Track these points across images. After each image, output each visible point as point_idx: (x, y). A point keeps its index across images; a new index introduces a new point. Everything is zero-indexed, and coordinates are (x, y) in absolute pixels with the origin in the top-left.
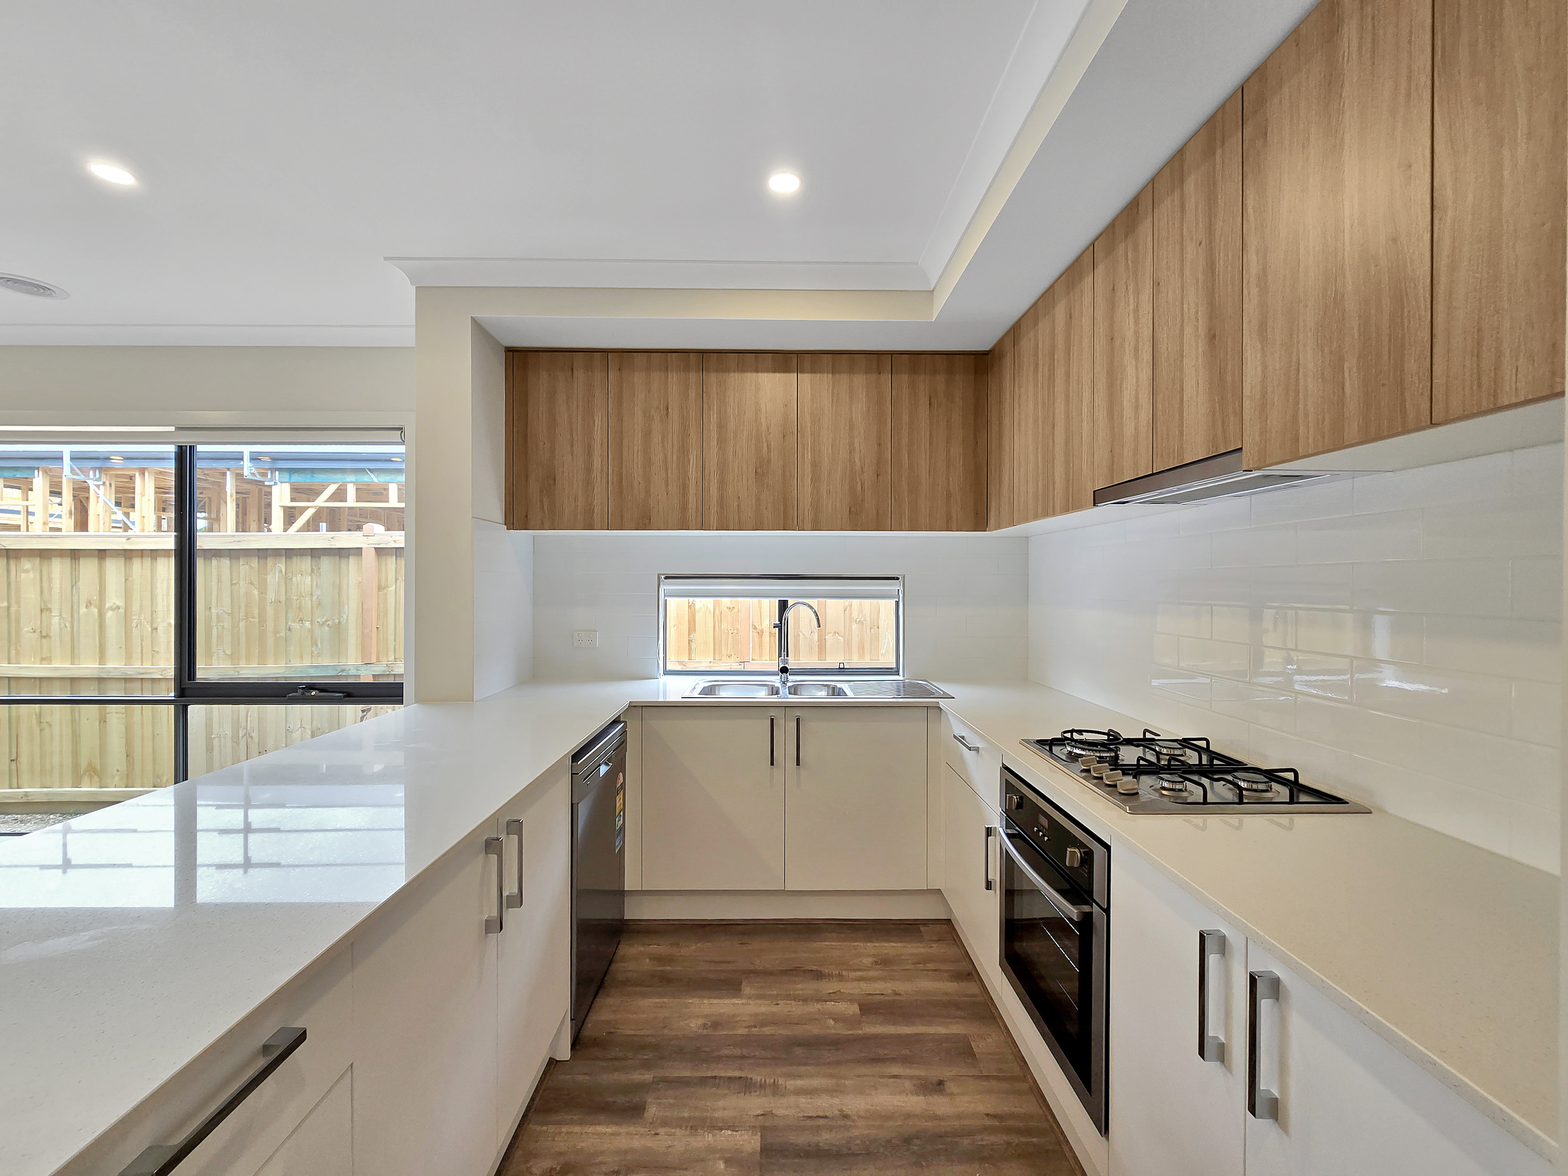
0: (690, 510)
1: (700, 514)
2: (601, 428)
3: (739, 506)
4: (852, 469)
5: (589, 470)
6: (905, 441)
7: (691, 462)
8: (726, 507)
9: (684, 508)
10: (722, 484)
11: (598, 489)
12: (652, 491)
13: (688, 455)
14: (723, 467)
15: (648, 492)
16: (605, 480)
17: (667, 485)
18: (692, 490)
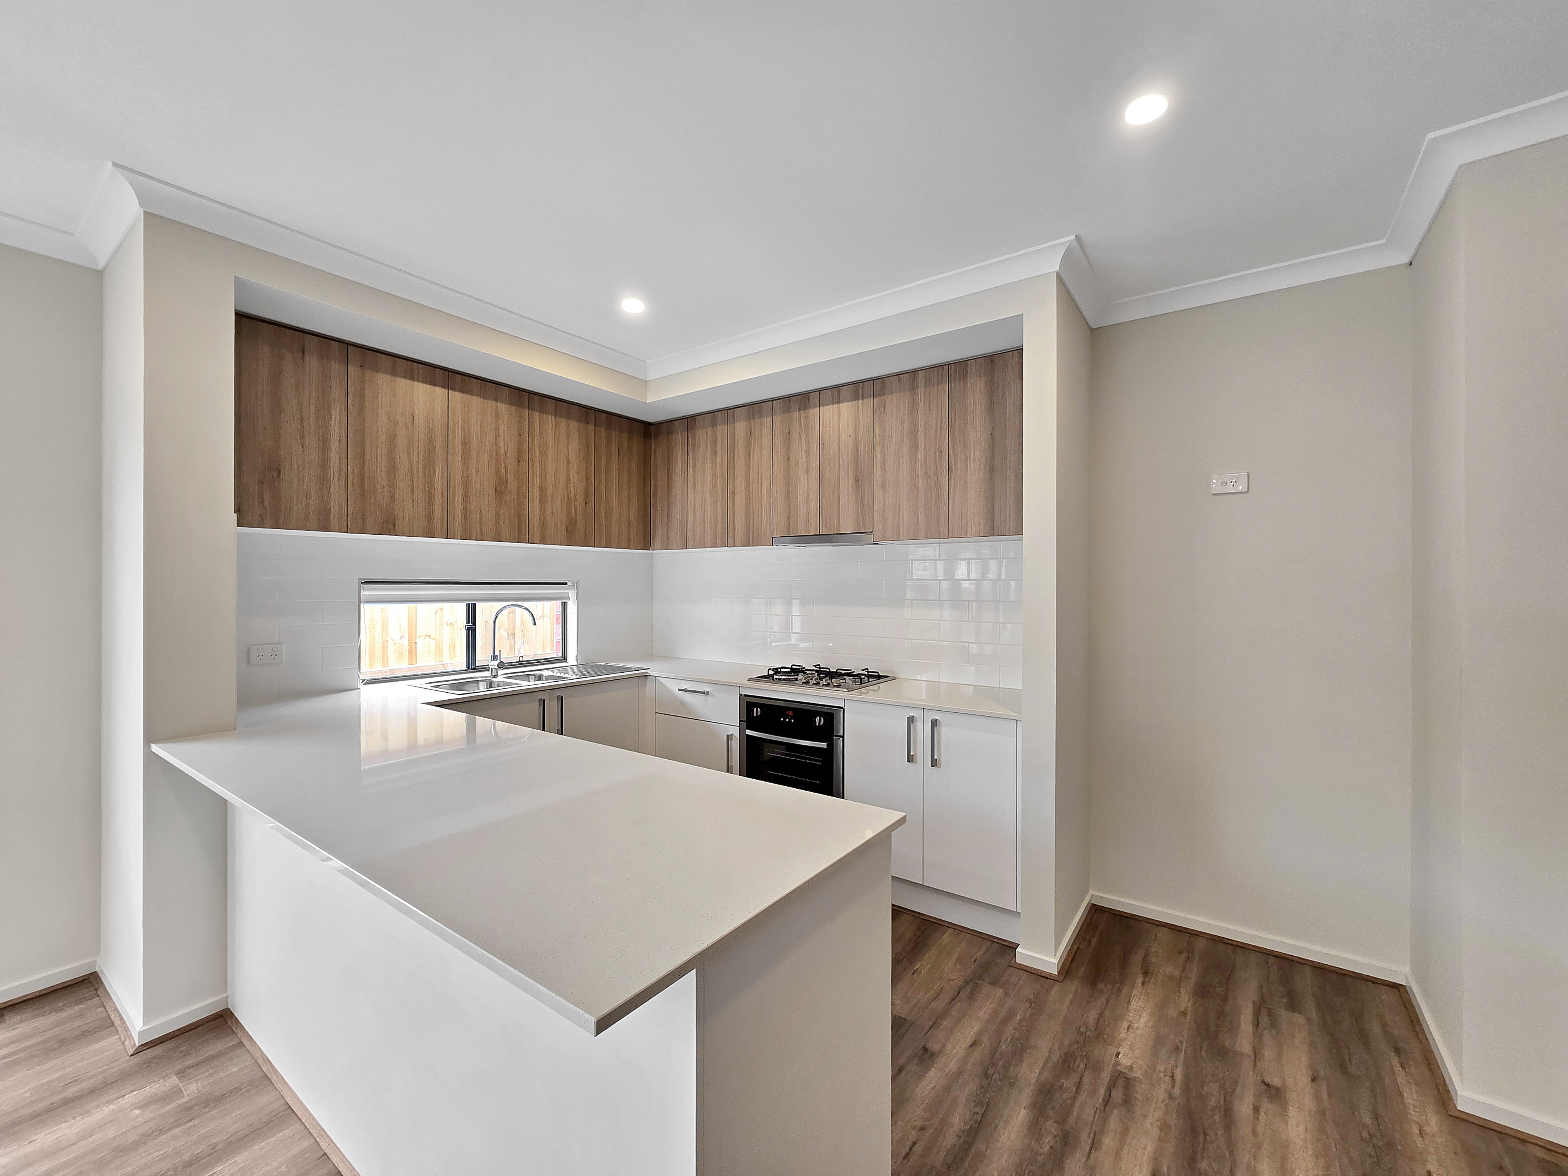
0: (436, 519)
1: (445, 522)
2: (340, 423)
3: (481, 518)
4: (568, 496)
5: (324, 465)
6: (603, 479)
7: (437, 474)
8: (469, 519)
9: (430, 517)
10: (466, 497)
11: (336, 488)
12: (397, 497)
13: (433, 467)
14: (466, 483)
15: (392, 497)
16: (343, 480)
17: (413, 492)
18: (438, 500)
